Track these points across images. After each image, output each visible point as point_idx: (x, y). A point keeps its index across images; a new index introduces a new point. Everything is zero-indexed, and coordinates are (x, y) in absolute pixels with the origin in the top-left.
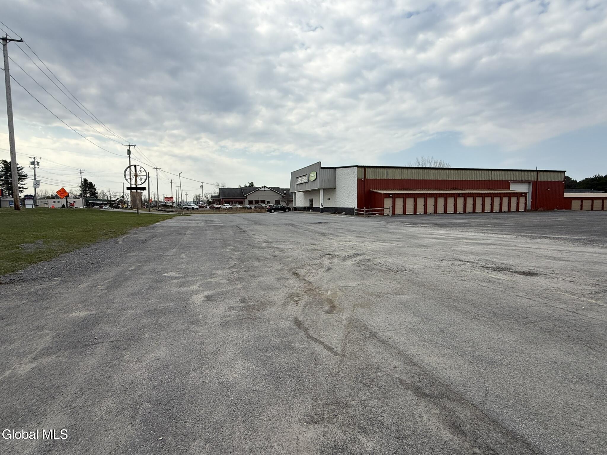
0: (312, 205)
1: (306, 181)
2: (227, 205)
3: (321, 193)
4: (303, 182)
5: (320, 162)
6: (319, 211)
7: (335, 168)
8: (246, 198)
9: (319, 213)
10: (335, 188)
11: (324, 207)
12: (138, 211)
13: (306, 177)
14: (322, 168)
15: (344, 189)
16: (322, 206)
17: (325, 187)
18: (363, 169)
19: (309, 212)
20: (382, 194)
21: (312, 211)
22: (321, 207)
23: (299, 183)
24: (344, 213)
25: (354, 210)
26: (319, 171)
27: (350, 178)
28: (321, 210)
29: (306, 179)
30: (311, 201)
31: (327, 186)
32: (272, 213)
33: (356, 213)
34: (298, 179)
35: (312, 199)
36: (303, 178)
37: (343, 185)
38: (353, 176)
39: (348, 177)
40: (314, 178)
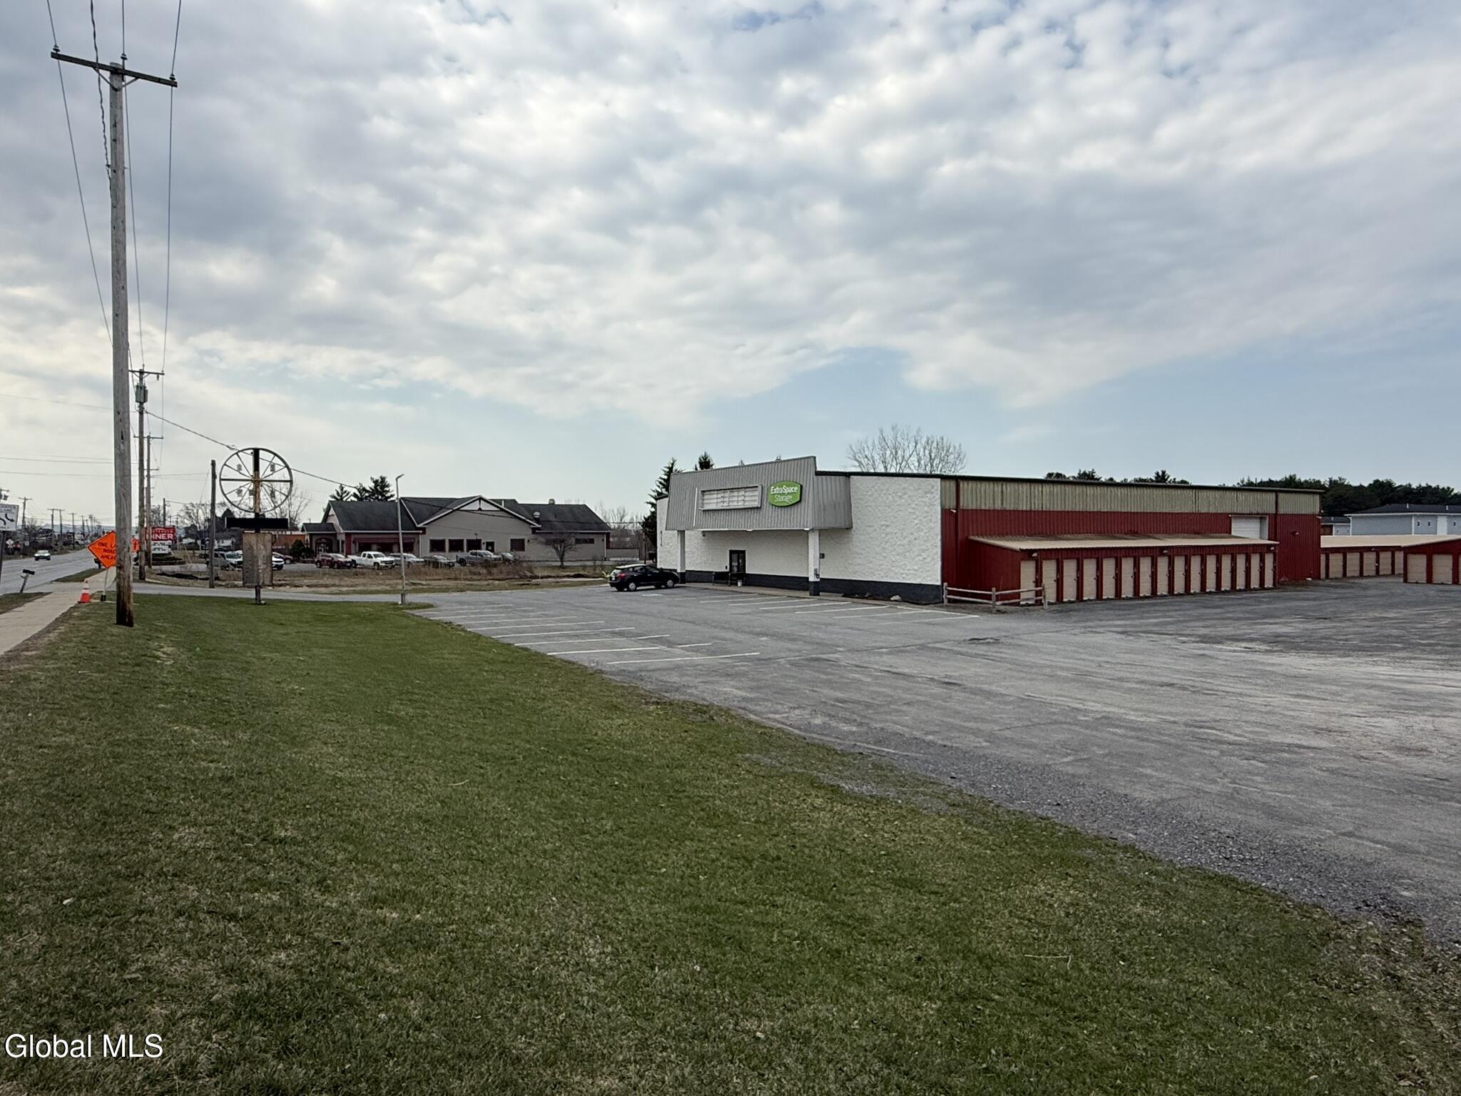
0: (742, 567)
1: (756, 504)
2: (376, 556)
3: (814, 540)
4: (734, 505)
5: (815, 458)
6: (807, 591)
7: (848, 475)
8: (424, 533)
9: (807, 594)
10: (849, 528)
11: (822, 577)
12: (258, 593)
13: (757, 493)
14: (819, 474)
15: (887, 534)
16: (817, 575)
17: (827, 525)
18: (953, 484)
19: (733, 588)
20: (1012, 550)
21: (743, 585)
22: (812, 579)
23: (707, 507)
24: (897, 597)
25: (945, 592)
26: (810, 482)
27: (913, 506)
28: (812, 587)
29: (752, 499)
30: (738, 556)
31: (830, 522)
32: (629, 590)
33: (950, 601)
34: (706, 497)
35: (744, 552)
36: (736, 494)
37: (882, 523)
38: (927, 499)
39: (903, 501)
40: (788, 500)
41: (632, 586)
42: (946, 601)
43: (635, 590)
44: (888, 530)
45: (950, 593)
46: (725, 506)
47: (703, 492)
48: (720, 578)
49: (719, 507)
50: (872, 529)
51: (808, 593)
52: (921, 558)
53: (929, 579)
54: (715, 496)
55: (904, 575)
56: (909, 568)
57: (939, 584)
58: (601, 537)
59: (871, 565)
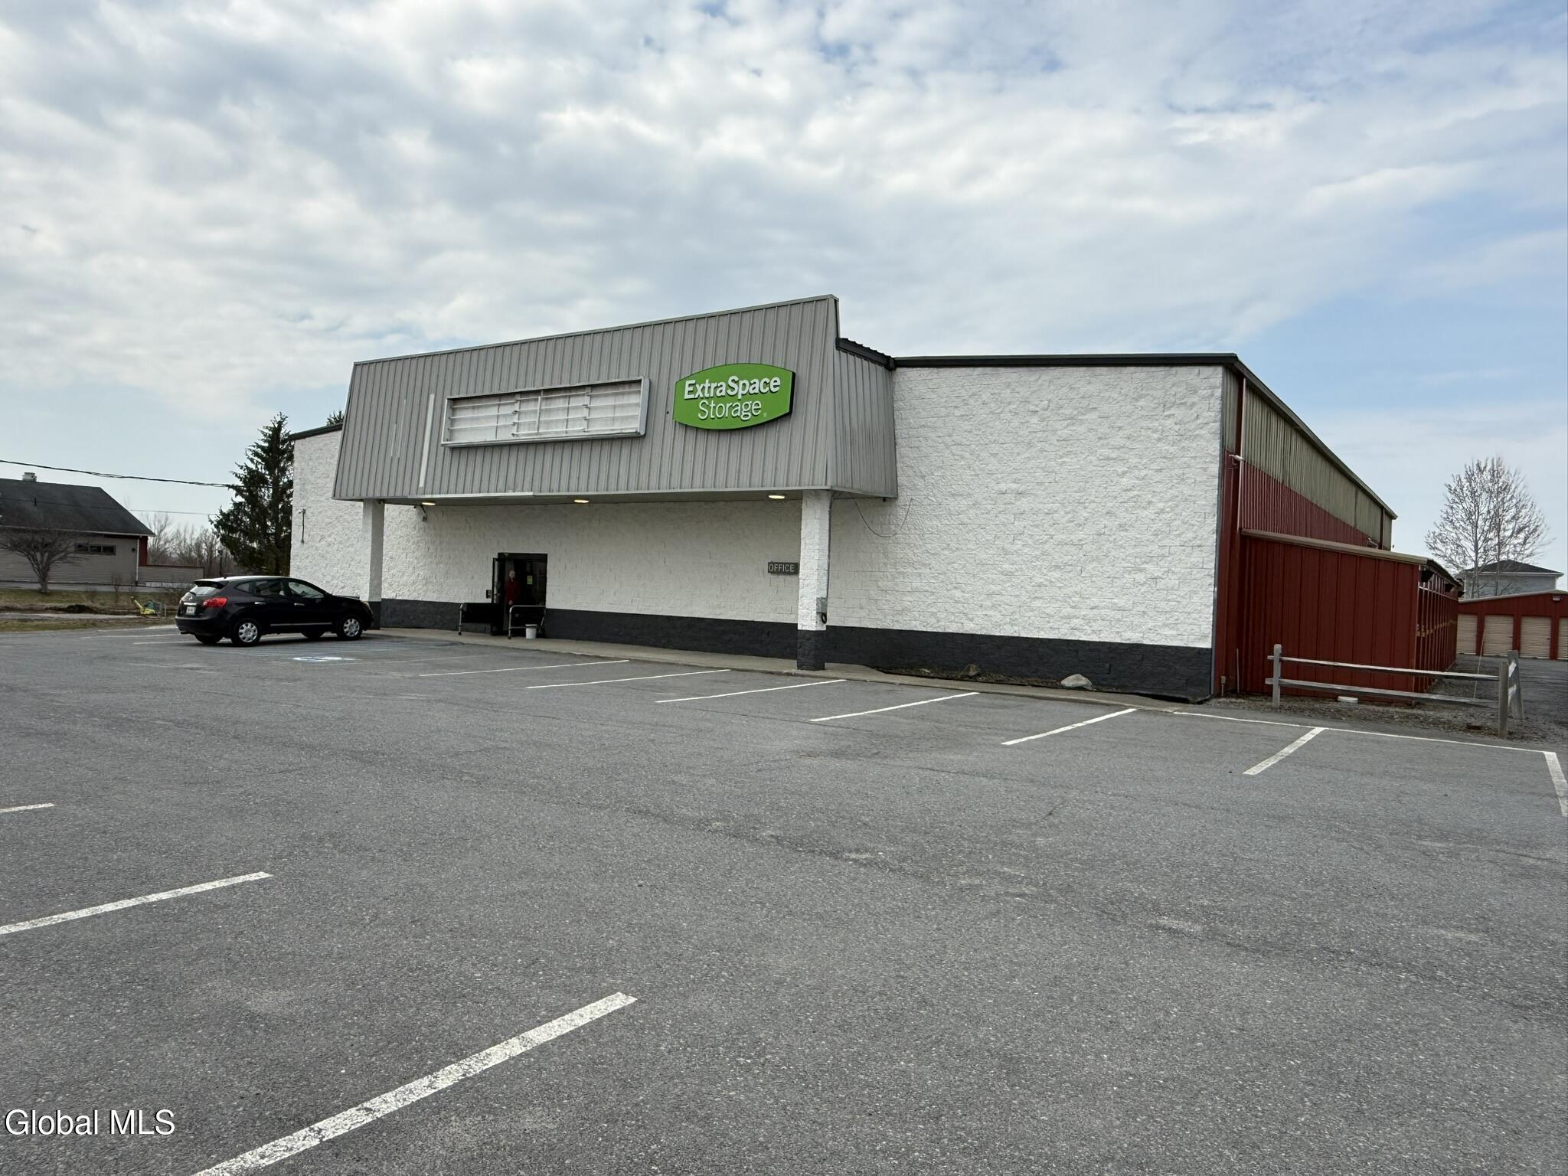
0: (536, 594)
1: (634, 426)
4: (554, 432)
5: (836, 301)
6: (792, 656)
7: (891, 365)
9: (790, 666)
11: (833, 620)
13: (634, 399)
15: (1019, 515)
16: (823, 616)
17: (855, 486)
18: (1236, 391)
19: (516, 643)
21: (544, 636)
22: (808, 622)
23: (462, 439)
24: (1081, 680)
25: (1277, 669)
27: (1118, 440)
28: (808, 647)
29: (615, 415)
31: (861, 484)
32: (238, 643)
33: (1287, 692)
34: (461, 416)
35: (543, 558)
36: (560, 403)
37: (1003, 486)
38: (1169, 422)
39: (1082, 429)
40: (746, 413)
41: (248, 631)
42: (1276, 692)
43: (256, 643)
44: (1024, 504)
45: (1292, 671)
46: (525, 434)
47: (454, 401)
48: (473, 617)
49: (505, 436)
50: (964, 502)
51: (794, 663)
52: (1140, 577)
53: (1168, 632)
54: (493, 411)
55: (1075, 622)
56: (1095, 601)
57: (1207, 644)
58: (129, 544)
59: (958, 594)
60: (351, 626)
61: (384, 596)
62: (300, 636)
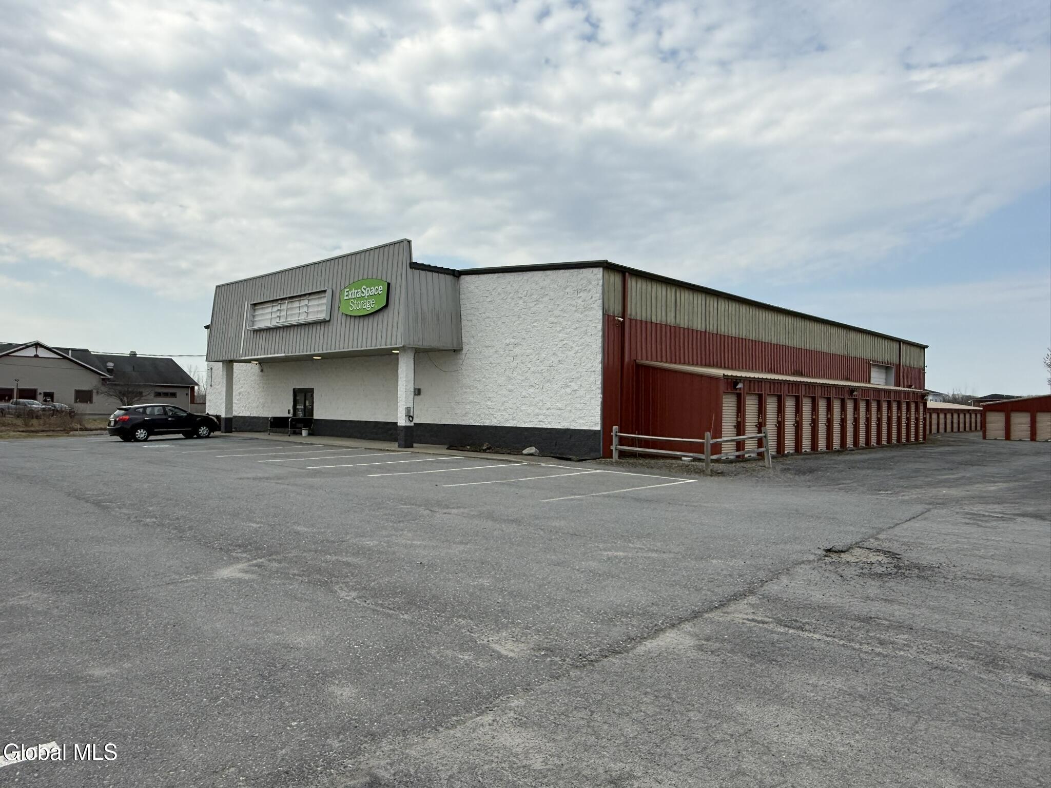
0: (309, 411)
1: (322, 316)
3: (405, 369)
4: (293, 320)
5: (409, 242)
6: (395, 440)
7: (457, 274)
9: (394, 446)
10: (457, 351)
11: (416, 421)
13: (324, 301)
14: (415, 266)
15: (515, 357)
16: (410, 417)
17: (426, 344)
18: (618, 278)
19: (293, 438)
21: (309, 434)
22: (402, 422)
23: (258, 326)
24: (532, 450)
25: (615, 441)
26: (401, 279)
27: (557, 313)
28: (402, 435)
29: (316, 310)
30: (303, 396)
31: (430, 340)
32: (137, 440)
34: (257, 313)
35: (311, 391)
36: (296, 304)
37: (508, 341)
38: (580, 301)
39: (541, 306)
40: (369, 307)
41: (141, 434)
42: (615, 455)
43: (145, 440)
44: (517, 350)
45: (622, 441)
46: (282, 322)
47: (253, 305)
48: (278, 424)
49: (274, 324)
50: (492, 351)
51: (396, 444)
52: (569, 390)
53: (582, 421)
54: (269, 310)
55: (541, 417)
56: (549, 405)
57: (598, 428)
58: (184, 391)
59: (489, 403)
60: (203, 430)
61: (235, 414)
62: (181, 436)
